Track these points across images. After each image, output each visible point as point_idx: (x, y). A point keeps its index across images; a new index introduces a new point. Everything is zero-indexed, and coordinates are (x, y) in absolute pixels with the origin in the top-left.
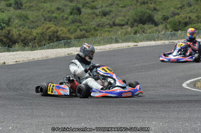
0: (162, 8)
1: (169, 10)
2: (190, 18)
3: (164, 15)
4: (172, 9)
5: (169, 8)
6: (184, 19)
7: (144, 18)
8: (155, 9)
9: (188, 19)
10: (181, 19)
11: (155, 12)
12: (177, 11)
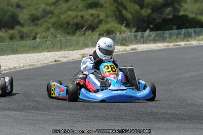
0: (29, 5)
1: (37, 6)
2: (82, 17)
3: (32, 15)
4: (43, 6)
5: (37, 4)
6: (73, 19)
7: (5, 19)
8: (18, 6)
9: (79, 18)
10: (69, 19)
11: (18, 9)
12: (49, 8)
